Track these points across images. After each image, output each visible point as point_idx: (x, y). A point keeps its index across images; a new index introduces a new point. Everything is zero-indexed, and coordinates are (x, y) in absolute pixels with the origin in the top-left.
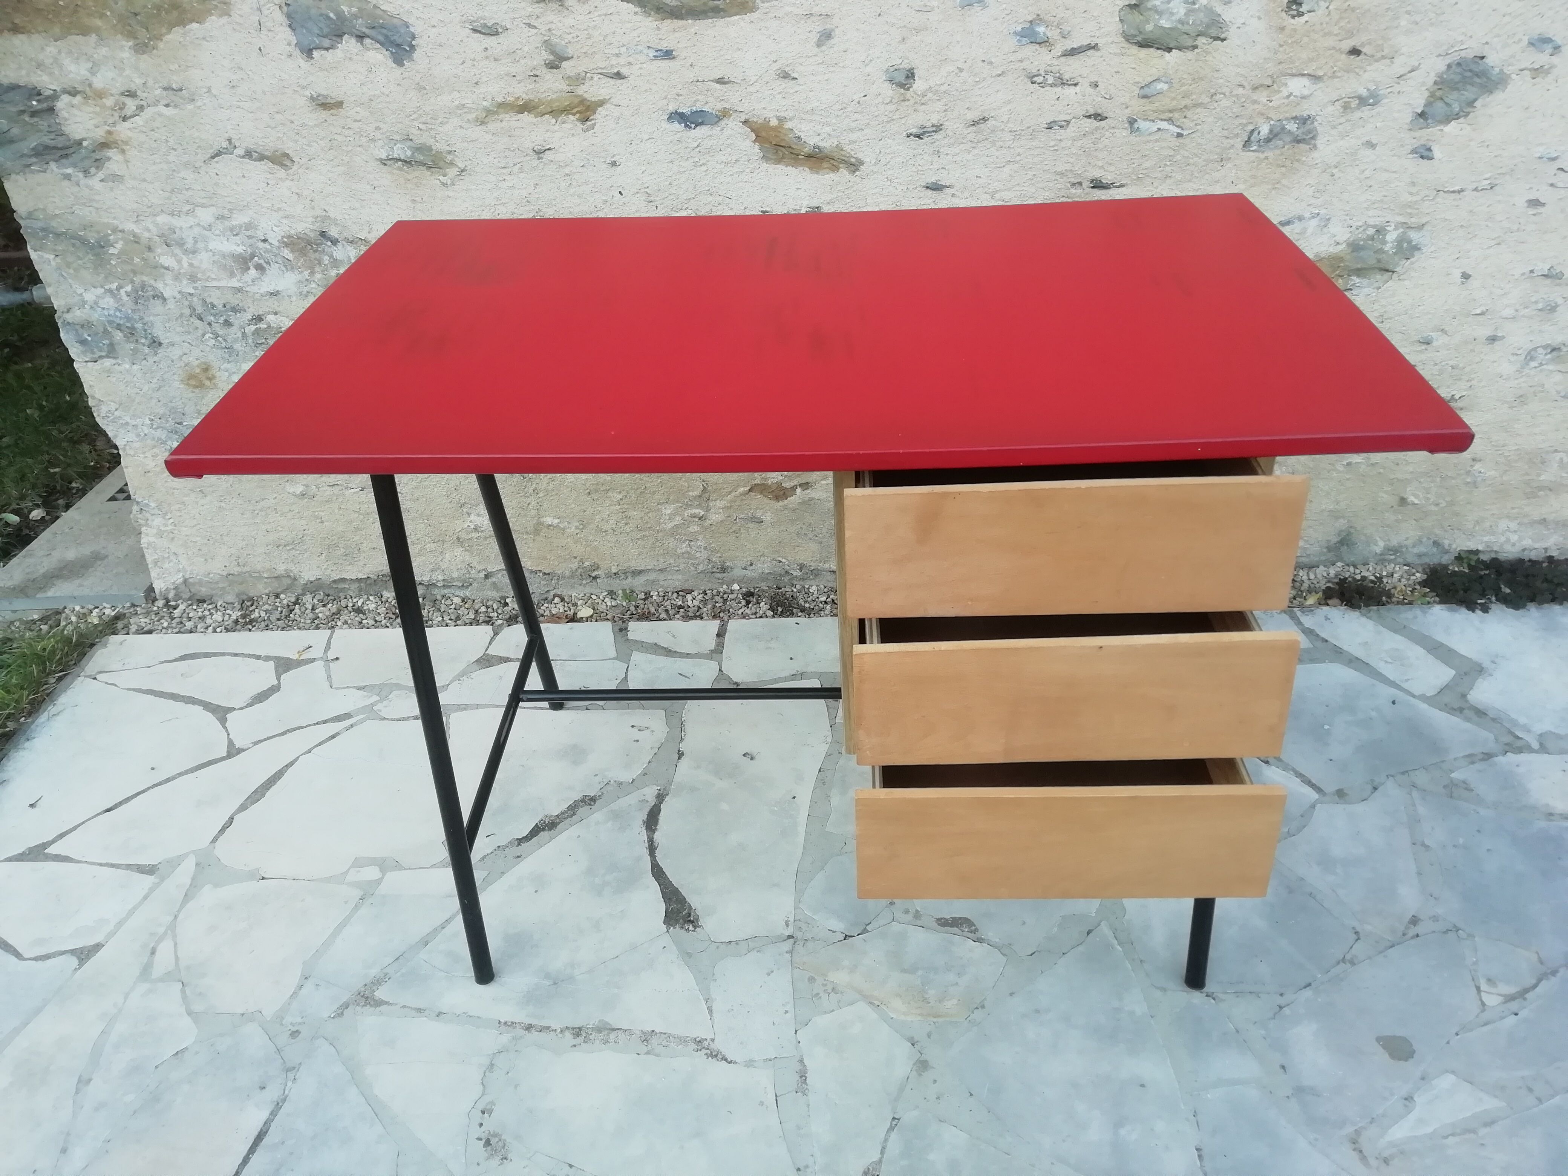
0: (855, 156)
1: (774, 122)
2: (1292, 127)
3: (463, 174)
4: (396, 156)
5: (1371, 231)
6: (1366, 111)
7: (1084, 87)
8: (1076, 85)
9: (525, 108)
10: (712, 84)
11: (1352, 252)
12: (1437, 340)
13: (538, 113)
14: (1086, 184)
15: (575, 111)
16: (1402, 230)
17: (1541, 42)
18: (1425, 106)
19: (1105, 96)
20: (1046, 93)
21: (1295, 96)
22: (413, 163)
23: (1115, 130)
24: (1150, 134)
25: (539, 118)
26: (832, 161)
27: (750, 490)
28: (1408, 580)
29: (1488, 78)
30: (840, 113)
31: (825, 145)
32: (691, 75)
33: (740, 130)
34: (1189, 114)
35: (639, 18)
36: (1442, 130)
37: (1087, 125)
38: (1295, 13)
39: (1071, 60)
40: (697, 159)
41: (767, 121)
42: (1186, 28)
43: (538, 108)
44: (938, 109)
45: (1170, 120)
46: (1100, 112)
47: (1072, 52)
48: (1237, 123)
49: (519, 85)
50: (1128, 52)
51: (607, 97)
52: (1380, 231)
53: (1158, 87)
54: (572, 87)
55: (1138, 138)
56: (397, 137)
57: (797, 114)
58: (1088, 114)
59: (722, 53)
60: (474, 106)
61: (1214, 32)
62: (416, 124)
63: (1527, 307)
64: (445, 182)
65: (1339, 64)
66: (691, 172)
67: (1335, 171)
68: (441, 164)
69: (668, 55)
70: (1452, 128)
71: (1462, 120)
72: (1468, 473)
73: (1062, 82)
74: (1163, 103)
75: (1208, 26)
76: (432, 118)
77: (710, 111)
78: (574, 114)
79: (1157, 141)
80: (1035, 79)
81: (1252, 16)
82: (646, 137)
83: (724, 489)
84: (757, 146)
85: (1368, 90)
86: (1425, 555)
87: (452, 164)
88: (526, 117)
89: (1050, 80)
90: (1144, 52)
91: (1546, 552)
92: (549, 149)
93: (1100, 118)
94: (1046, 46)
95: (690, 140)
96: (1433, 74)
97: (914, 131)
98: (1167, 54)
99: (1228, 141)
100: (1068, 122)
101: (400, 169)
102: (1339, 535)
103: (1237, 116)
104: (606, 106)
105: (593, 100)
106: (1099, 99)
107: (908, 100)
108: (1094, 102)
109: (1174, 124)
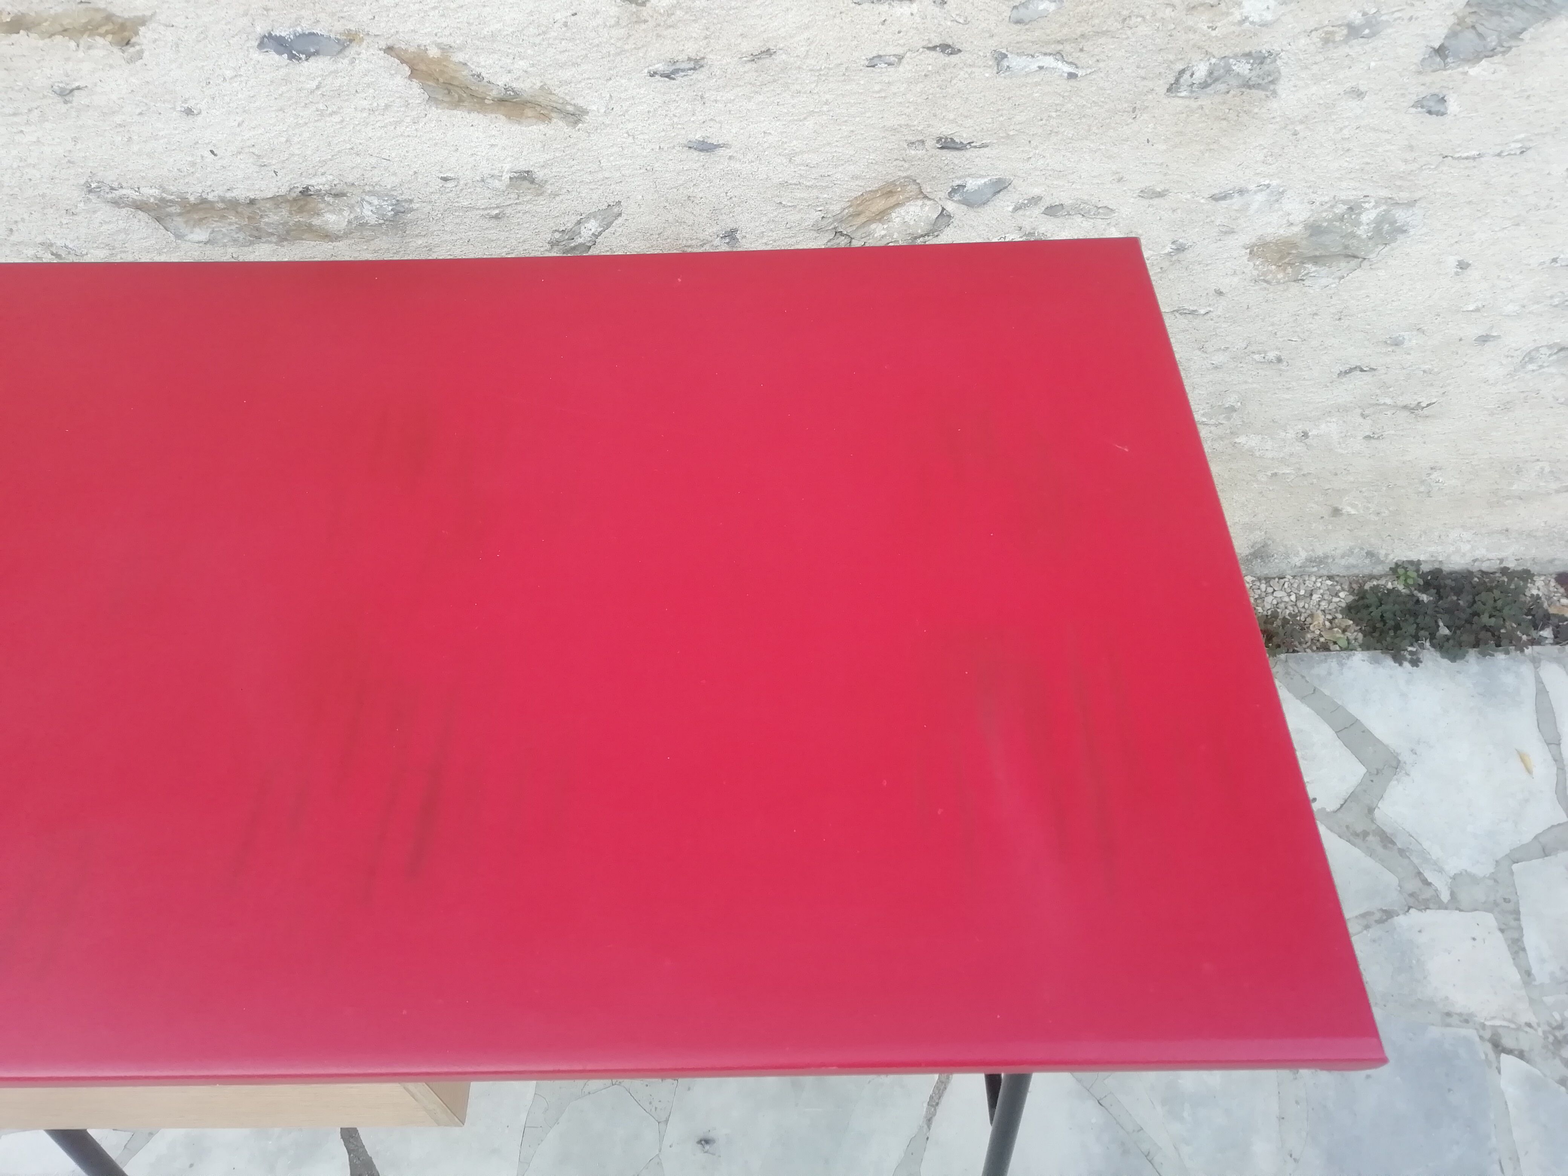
0: (573, 102)
1: (434, 52)
2: (1243, 68)
5: (1341, 209)
6: (1356, 47)
7: (924, 5)
8: (911, 1)
9: (18, 25)
11: (1311, 235)
12: (1410, 340)
13: (43, 33)
14: (930, 143)
15: (103, 30)
16: (1384, 207)
18: (1446, 37)
19: (957, 18)
21: (1252, 23)
23: (974, 69)
24: (1027, 74)
25: (47, 40)
26: (538, 109)
28: (1330, 602)
30: (537, 40)
31: (522, 86)
33: (382, 62)
34: (1087, 45)
36: (1466, 73)
37: (930, 61)
40: (321, 106)
41: (423, 50)
43: (39, 24)
44: (694, 35)
45: (1059, 55)
46: (949, 42)
48: (1160, 59)
51: (148, 13)
52: (1354, 208)
53: (1041, 7)
55: (1008, 81)
57: (469, 41)
58: (930, 45)
63: (1538, 303)
66: (318, 124)
67: (1298, 128)
70: (1480, 70)
71: (1496, 59)
72: (1422, 482)
74: (1048, 31)
77: (326, 34)
78: (103, 35)
79: (1037, 84)
82: (229, 73)
84: (415, 84)
85: (1365, 14)
86: (1354, 566)
88: (26, 40)
91: (1501, 562)
92: (78, 88)
95: (302, 79)
97: (660, 67)
99: (1145, 83)
100: (900, 58)
102: (1252, 547)
103: (1161, 50)
104: (153, 25)
105: (126, 15)
106: (949, 23)
107: (646, 21)
108: (941, 29)
109: (1064, 61)
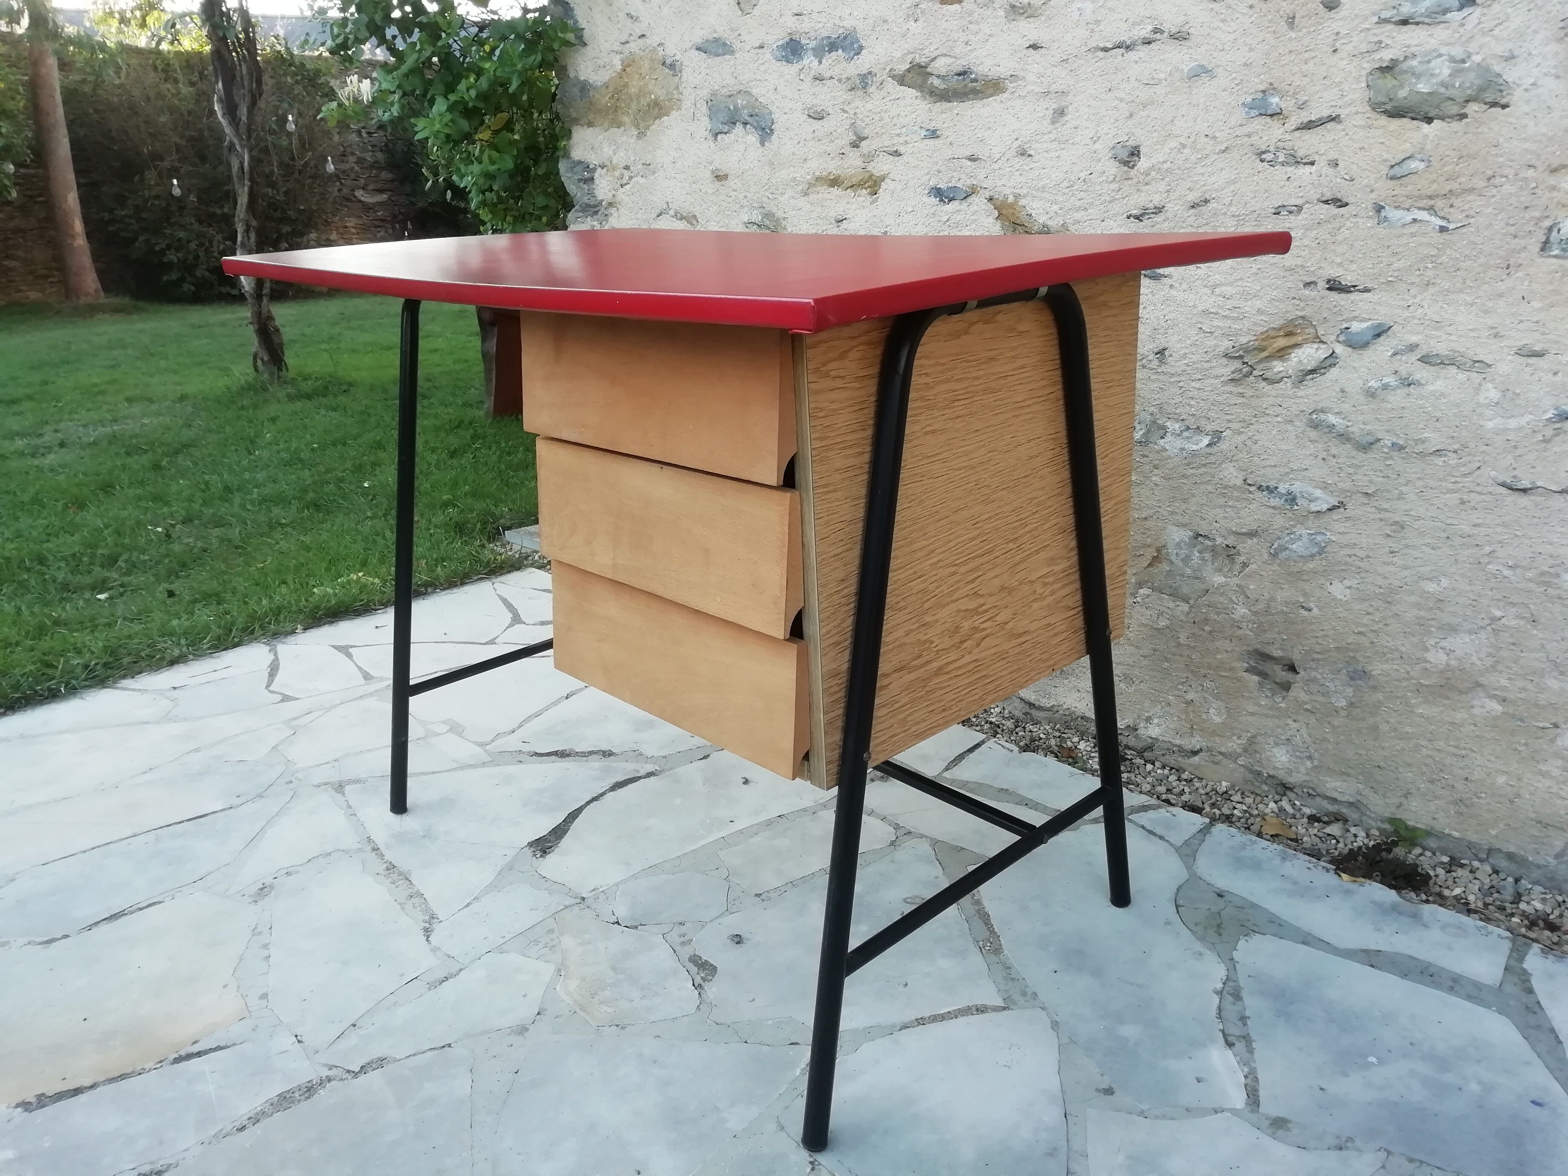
1: (1011, 199)
4: (753, 220)
7: (1321, 166)
8: (1312, 163)
9: (835, 182)
10: (965, 161)
13: (843, 187)
14: (1322, 284)
15: (866, 185)
19: (1346, 177)
20: (1277, 172)
22: (762, 226)
23: (1358, 220)
24: (1404, 225)
25: (844, 192)
30: (1067, 191)
31: (1052, 223)
32: (949, 153)
33: (984, 207)
34: (1457, 202)
35: (918, 101)
37: (1323, 212)
39: (1307, 135)
41: (1006, 198)
42: (1449, 93)
43: (843, 182)
44: (1160, 190)
45: (1431, 209)
46: (1339, 196)
47: (1309, 126)
48: (1527, 216)
49: (832, 162)
50: (1376, 123)
51: (888, 173)
53: (1413, 166)
54: (865, 164)
55: (1387, 231)
56: (756, 205)
57: (1030, 191)
58: (1324, 199)
59: (976, 131)
60: (801, 179)
61: (1489, 97)
62: (767, 194)
68: (779, 228)
69: (933, 134)
73: (1296, 161)
74: (1419, 187)
75: (1482, 89)
76: (776, 189)
77: (962, 187)
78: (866, 189)
79: (1413, 235)
80: (1264, 156)
81: (1545, 74)
82: (910, 209)
84: (998, 224)
87: (785, 228)
88: (835, 191)
89: (1282, 158)
90: (1395, 124)
92: (845, 219)
93: (1339, 204)
94: (1278, 120)
97: (1135, 212)
98: (1426, 125)
99: (1517, 240)
100: (1300, 208)
101: (755, 232)
103: (1527, 207)
104: (887, 180)
105: (878, 175)
106: (1338, 180)
107: (1132, 179)
108: (1332, 185)
109: (1436, 215)
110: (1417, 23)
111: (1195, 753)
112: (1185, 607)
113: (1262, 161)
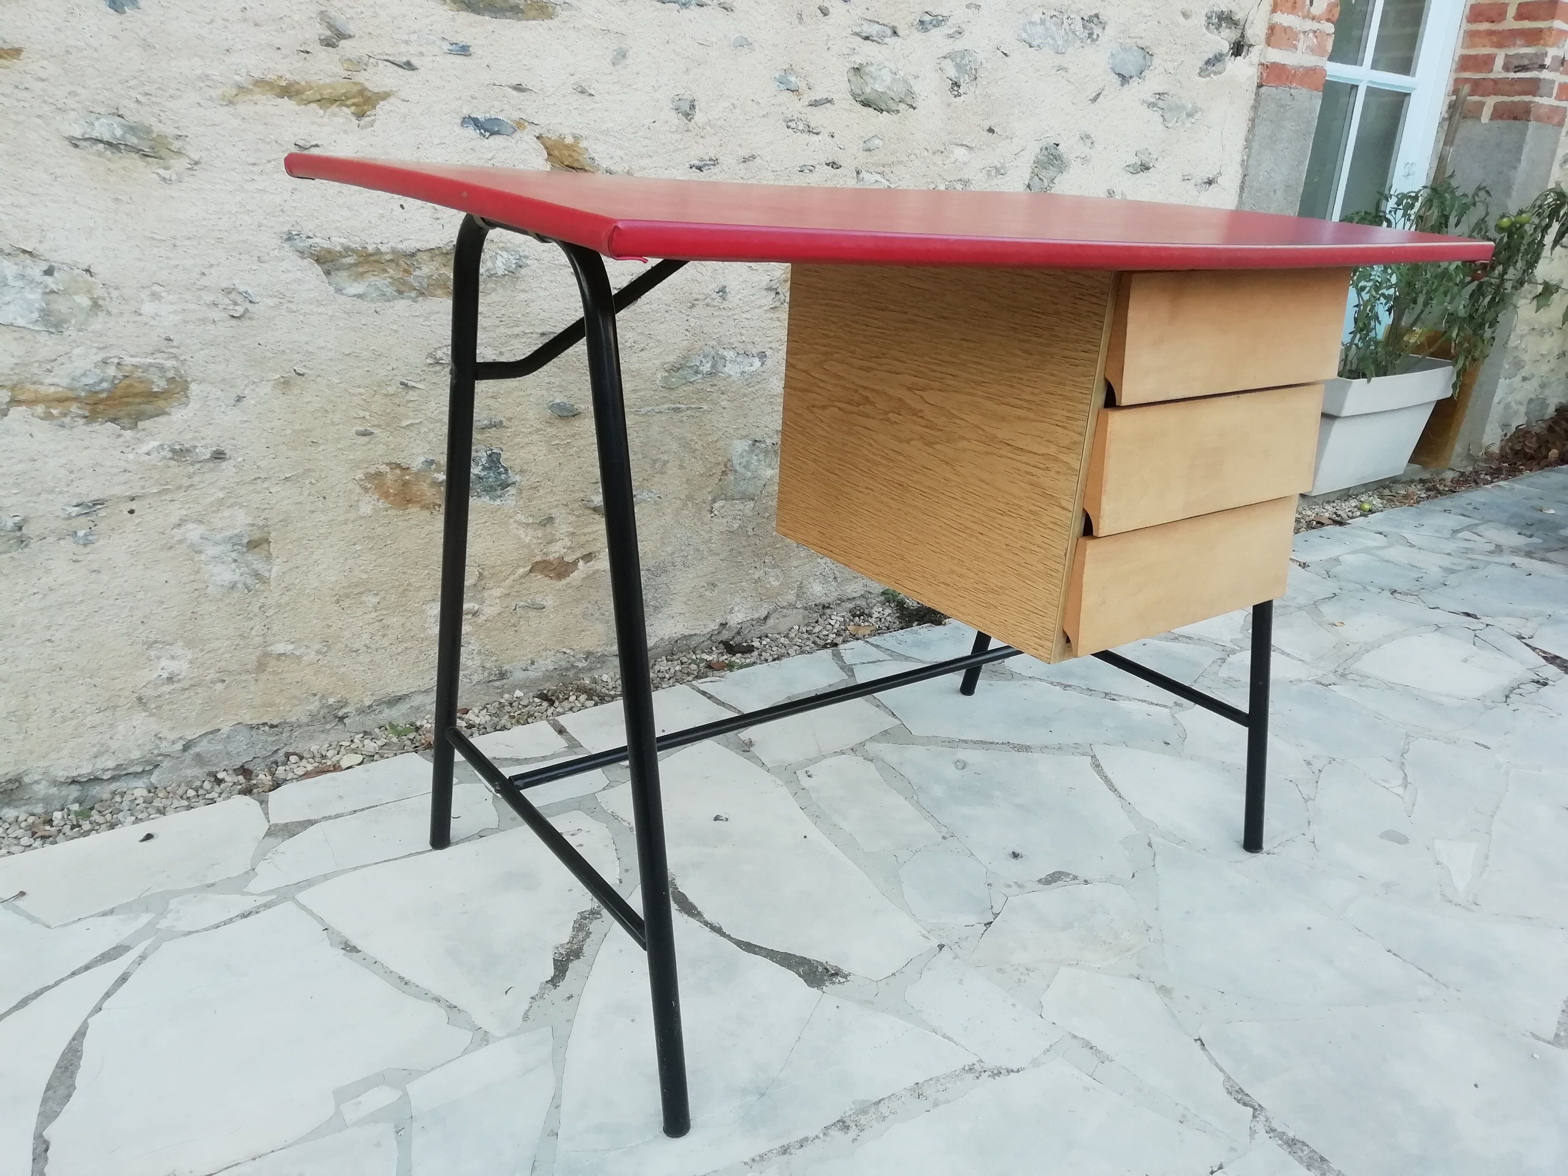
1: (569, 140)
3: (196, 167)
4: (96, 134)
6: (1000, 179)
7: (824, 137)
8: (817, 134)
9: (288, 91)
10: (510, 90)
13: (302, 100)
15: (349, 102)
17: (1086, 137)
18: (1030, 179)
19: (840, 146)
20: (798, 138)
21: (959, 162)
22: (122, 147)
23: (847, 179)
24: (871, 184)
25: (303, 107)
27: (531, 571)
29: (1062, 161)
30: (632, 137)
31: (617, 169)
32: (487, 77)
33: (533, 146)
34: (894, 169)
37: (828, 171)
38: (956, 93)
39: (815, 110)
41: (562, 138)
42: (892, 94)
43: (303, 93)
44: (715, 144)
45: (881, 174)
46: (836, 160)
47: (815, 104)
49: (283, 61)
50: (854, 109)
51: (393, 90)
53: (876, 143)
54: (350, 73)
56: (102, 110)
57: (593, 134)
58: (828, 162)
59: (519, 57)
60: (221, 79)
61: (909, 100)
62: (133, 94)
64: (168, 177)
65: (983, 139)
68: (163, 152)
69: (464, 50)
73: (810, 131)
74: (879, 157)
75: (905, 95)
76: (159, 88)
77: (505, 120)
80: (790, 124)
81: (931, 92)
82: (436, 141)
83: (502, 572)
84: (548, 166)
87: (179, 153)
88: (287, 103)
89: (801, 127)
90: (865, 111)
93: (836, 166)
94: (797, 94)
95: (484, 150)
96: (1033, 155)
97: (697, 163)
98: (880, 114)
100: (815, 167)
101: (100, 154)
104: (392, 100)
106: (836, 148)
107: (691, 132)
108: (833, 151)
109: (885, 178)
110: (873, 41)
111: (766, 618)
112: (751, 504)
113: (788, 127)
